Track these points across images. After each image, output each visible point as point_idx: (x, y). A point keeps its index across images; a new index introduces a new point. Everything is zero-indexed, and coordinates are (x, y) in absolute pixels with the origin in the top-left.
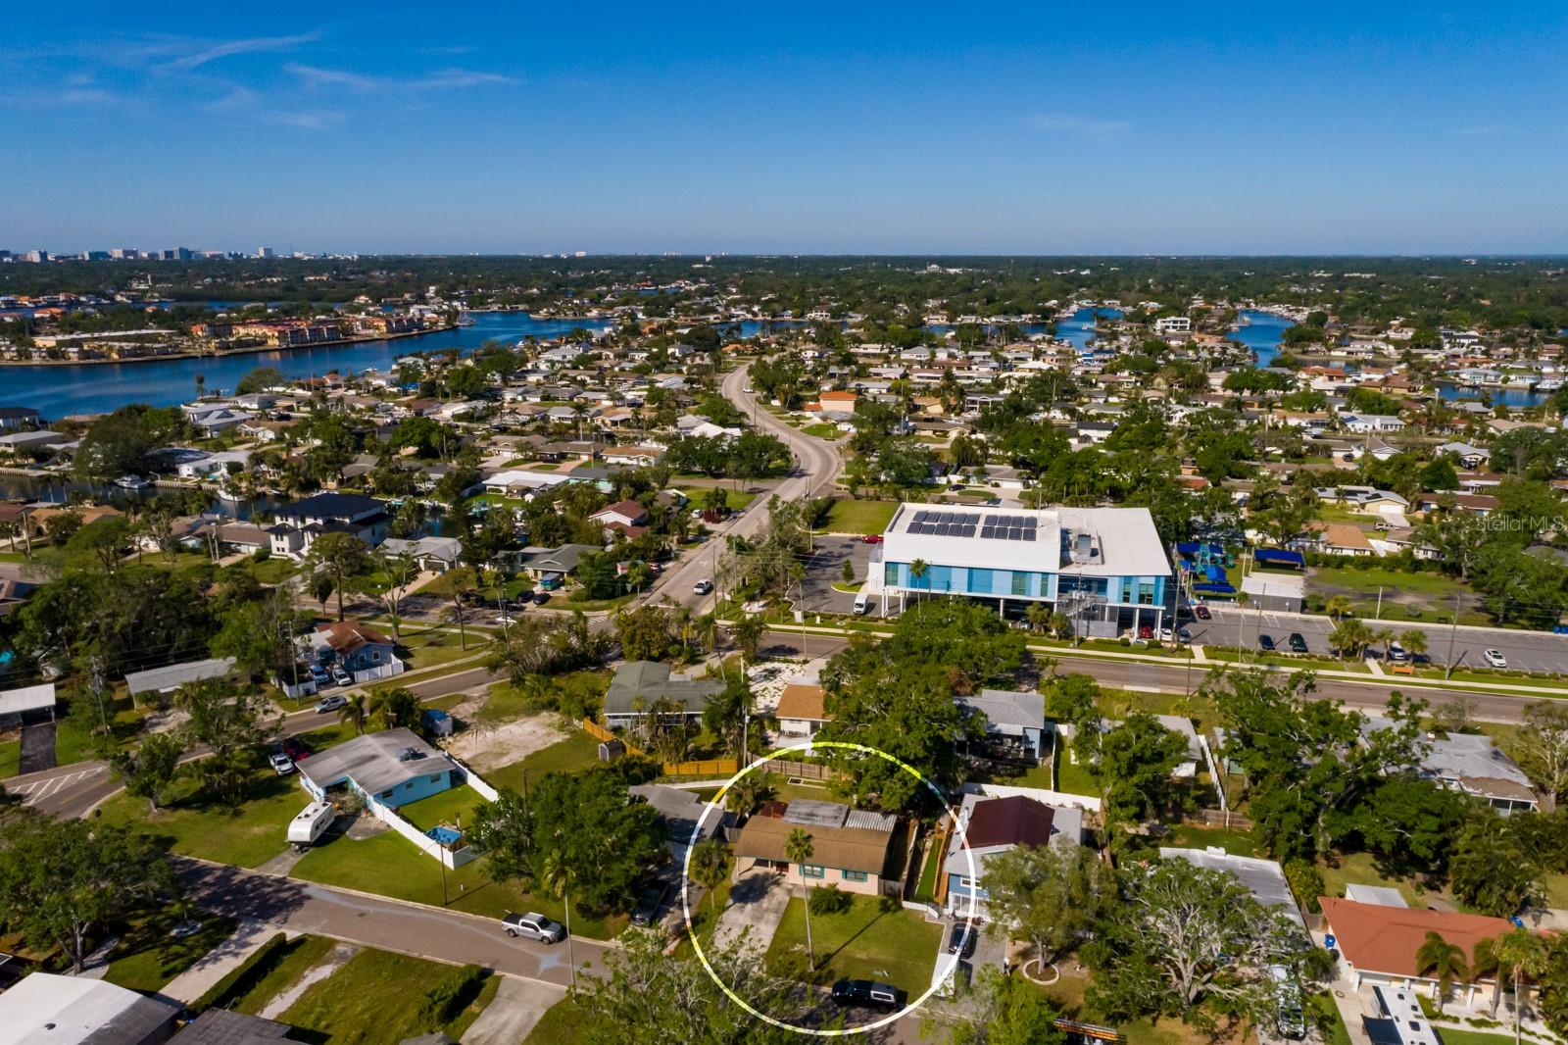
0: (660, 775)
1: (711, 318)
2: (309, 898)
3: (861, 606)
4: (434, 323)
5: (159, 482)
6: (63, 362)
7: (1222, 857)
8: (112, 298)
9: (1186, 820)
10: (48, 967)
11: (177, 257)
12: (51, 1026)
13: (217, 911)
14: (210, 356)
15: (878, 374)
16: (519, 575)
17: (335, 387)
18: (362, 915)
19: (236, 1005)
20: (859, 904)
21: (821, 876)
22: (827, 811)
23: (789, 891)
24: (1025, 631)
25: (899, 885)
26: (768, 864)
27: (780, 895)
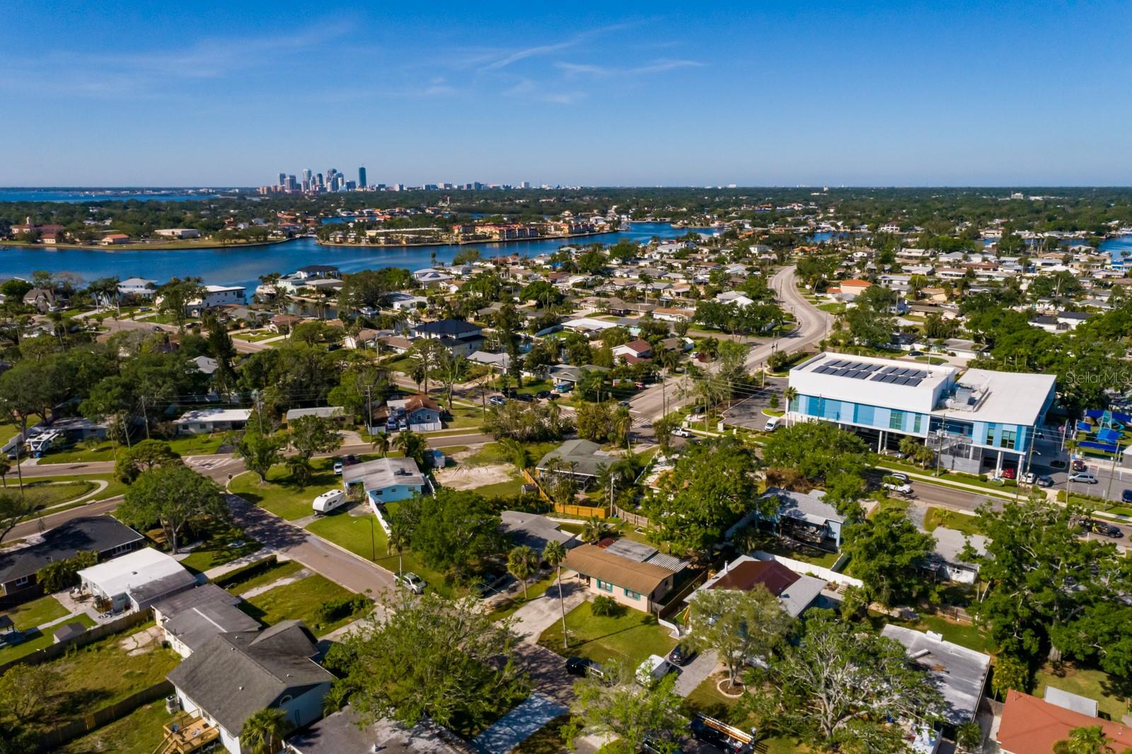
0: (552, 511)
1: (801, 229)
2: (306, 541)
3: (771, 425)
4: (602, 228)
5: (381, 312)
6: (376, 245)
7: (939, 642)
8: (423, 211)
9: (940, 614)
10: (159, 547)
11: (473, 188)
12: (135, 573)
13: (258, 539)
14: (457, 244)
15: (908, 271)
16: (548, 381)
17: (514, 264)
18: (326, 556)
19: (232, 587)
20: (630, 616)
21: (611, 590)
22: (640, 550)
23: (587, 597)
24: (898, 459)
25: (661, 607)
26: (582, 576)
27: (578, 597)
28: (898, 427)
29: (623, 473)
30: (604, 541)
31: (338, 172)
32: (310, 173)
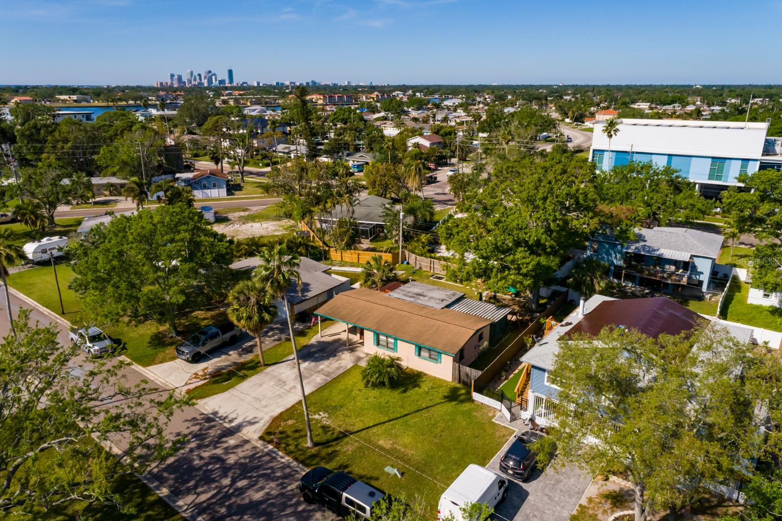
20: (425, 387)
21: (394, 349)
22: (439, 294)
23: (359, 359)
24: (717, 214)
25: (475, 374)
26: (353, 330)
27: (346, 360)
28: (719, 178)
29: (415, 217)
30: (388, 285)
31: (213, 72)
32: (192, 73)
